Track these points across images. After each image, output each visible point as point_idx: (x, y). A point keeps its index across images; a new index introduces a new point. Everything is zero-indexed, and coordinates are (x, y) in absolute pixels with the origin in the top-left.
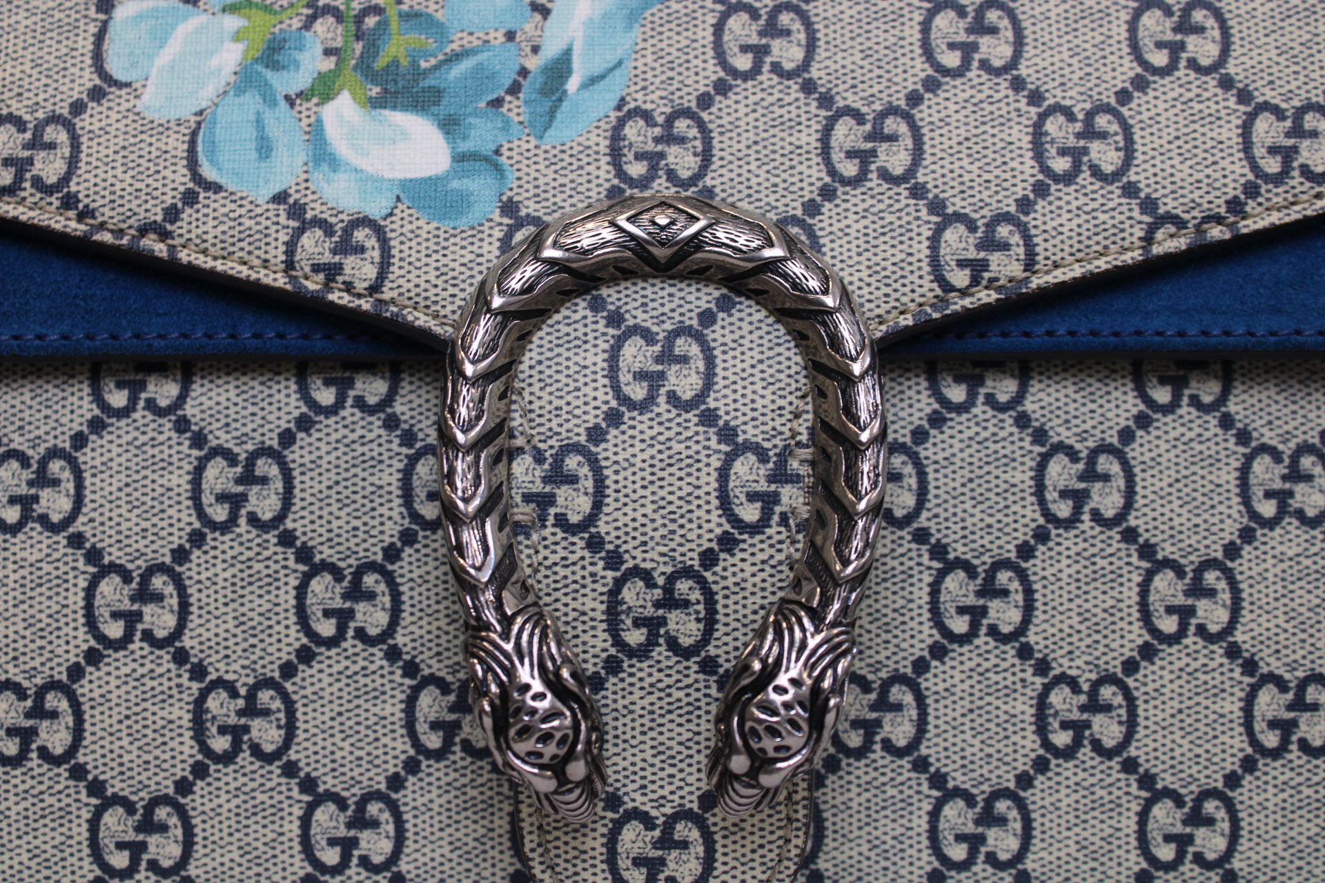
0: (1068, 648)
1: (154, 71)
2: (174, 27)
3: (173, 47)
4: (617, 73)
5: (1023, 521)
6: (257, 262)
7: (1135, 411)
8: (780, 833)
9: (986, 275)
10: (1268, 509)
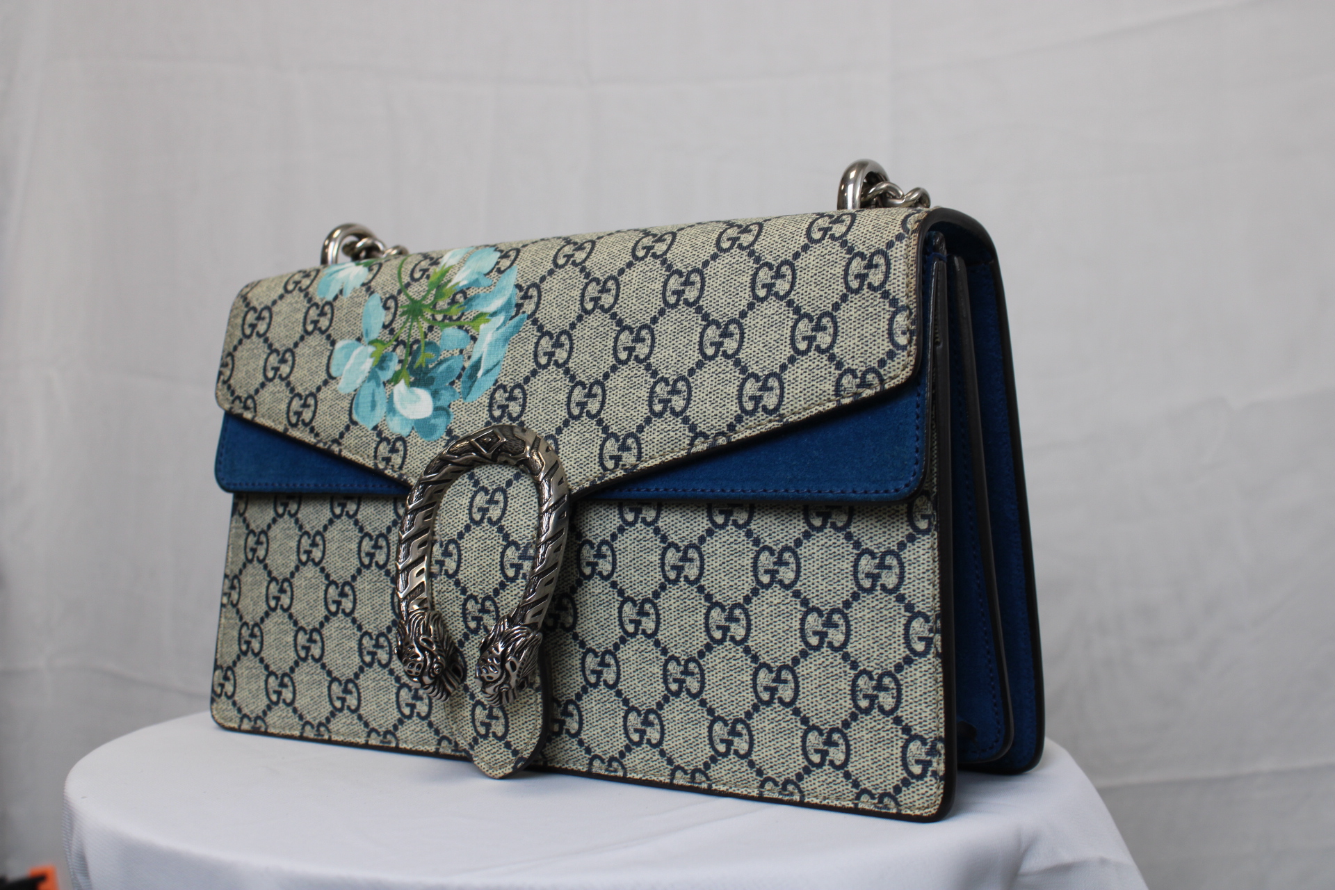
0: (674, 643)
1: (344, 372)
2: (352, 351)
3: (351, 361)
4: (497, 367)
5: (655, 580)
6: (366, 456)
7: (706, 527)
8: (533, 717)
9: (621, 463)
10: (766, 579)
